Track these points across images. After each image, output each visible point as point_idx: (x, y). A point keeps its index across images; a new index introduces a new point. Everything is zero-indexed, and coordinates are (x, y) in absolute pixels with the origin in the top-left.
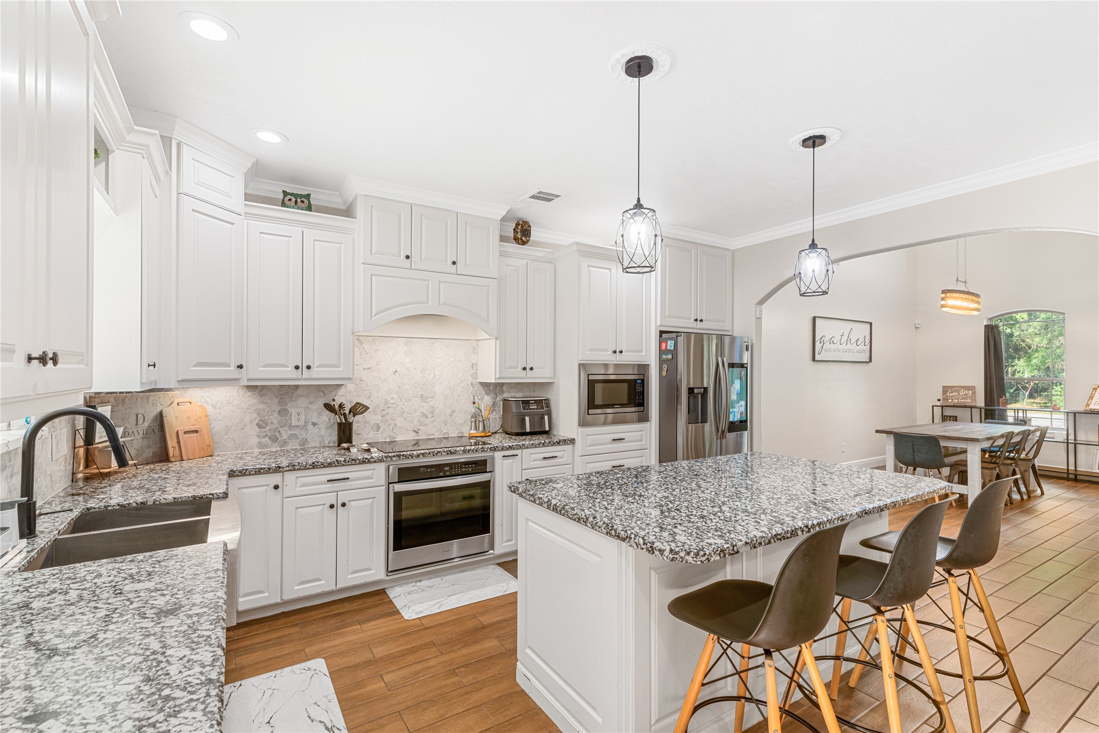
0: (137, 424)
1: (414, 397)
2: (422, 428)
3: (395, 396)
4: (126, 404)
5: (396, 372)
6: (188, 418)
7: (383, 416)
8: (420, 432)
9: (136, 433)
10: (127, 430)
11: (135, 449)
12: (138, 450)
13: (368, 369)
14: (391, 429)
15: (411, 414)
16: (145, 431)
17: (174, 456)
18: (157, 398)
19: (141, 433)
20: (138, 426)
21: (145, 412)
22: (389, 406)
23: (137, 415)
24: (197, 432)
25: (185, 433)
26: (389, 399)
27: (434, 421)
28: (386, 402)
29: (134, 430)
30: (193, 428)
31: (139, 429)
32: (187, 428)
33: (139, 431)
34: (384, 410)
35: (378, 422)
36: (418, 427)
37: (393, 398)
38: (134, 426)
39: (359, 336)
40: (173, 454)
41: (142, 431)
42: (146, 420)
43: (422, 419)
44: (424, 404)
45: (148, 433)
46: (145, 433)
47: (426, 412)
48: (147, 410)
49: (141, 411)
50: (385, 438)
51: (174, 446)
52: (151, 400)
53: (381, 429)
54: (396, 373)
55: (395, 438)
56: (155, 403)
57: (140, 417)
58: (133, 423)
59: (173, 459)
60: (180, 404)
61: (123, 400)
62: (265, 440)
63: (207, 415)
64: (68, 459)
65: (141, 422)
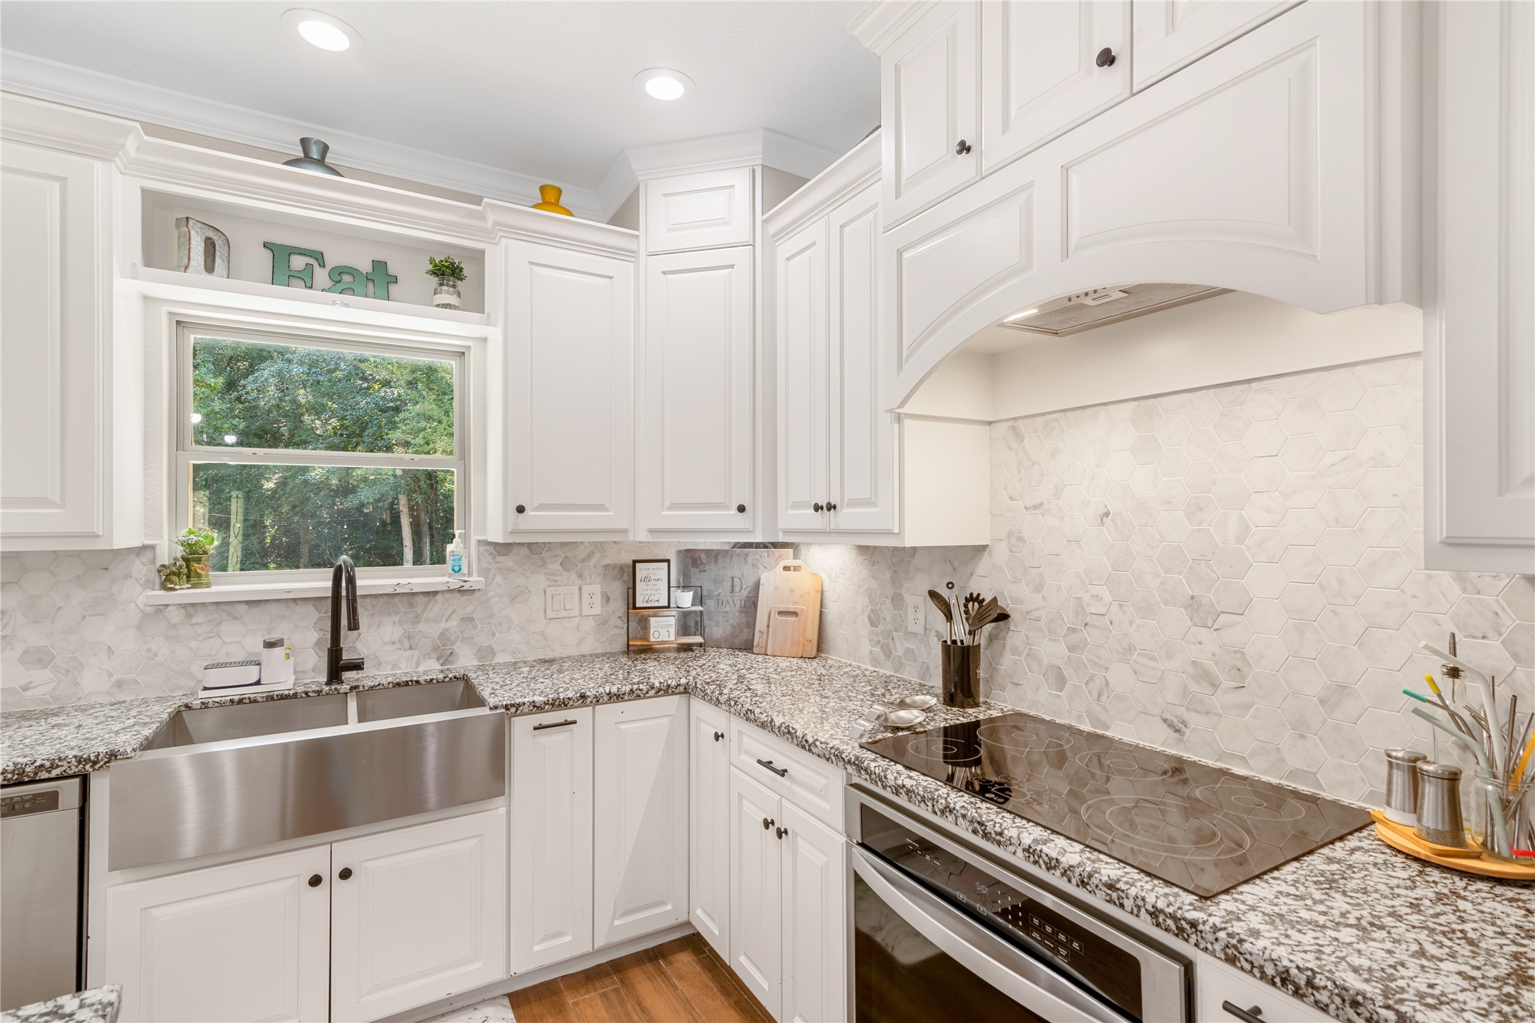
0: (732, 592)
1: (1166, 603)
2: (1194, 719)
3: (1105, 593)
4: (719, 562)
5: (1107, 514)
6: (792, 591)
7: (1072, 649)
8: (1188, 732)
9: (731, 602)
10: (721, 597)
11: (730, 625)
12: (734, 627)
13: (1035, 507)
14: (1095, 694)
15: (1153, 659)
16: (743, 602)
17: (758, 645)
18: (758, 557)
19: (738, 604)
20: (734, 594)
21: (742, 575)
22: (1088, 620)
23: (733, 578)
24: (795, 614)
25: (780, 613)
26: (1087, 598)
27: (1247, 707)
28: (1080, 609)
29: (728, 598)
30: (791, 608)
31: (736, 599)
32: (783, 607)
33: (735, 601)
34: (1074, 630)
35: (1059, 663)
36: (1181, 711)
37: (1097, 598)
38: (729, 593)
39: (1016, 419)
40: (758, 642)
41: (739, 602)
42: (744, 586)
43: (1193, 687)
44: (1203, 634)
45: (747, 606)
46: (743, 605)
47: (1210, 664)
48: (745, 574)
49: (737, 573)
50: (1079, 717)
51: (762, 631)
52: (750, 559)
53: (1068, 686)
54: (1107, 520)
55: (1107, 728)
56: (753, 565)
57: (737, 581)
58: (728, 588)
59: (755, 650)
60: (786, 568)
61: (716, 557)
62: (877, 650)
63: (820, 589)
64: (614, 621)
65: (737, 588)
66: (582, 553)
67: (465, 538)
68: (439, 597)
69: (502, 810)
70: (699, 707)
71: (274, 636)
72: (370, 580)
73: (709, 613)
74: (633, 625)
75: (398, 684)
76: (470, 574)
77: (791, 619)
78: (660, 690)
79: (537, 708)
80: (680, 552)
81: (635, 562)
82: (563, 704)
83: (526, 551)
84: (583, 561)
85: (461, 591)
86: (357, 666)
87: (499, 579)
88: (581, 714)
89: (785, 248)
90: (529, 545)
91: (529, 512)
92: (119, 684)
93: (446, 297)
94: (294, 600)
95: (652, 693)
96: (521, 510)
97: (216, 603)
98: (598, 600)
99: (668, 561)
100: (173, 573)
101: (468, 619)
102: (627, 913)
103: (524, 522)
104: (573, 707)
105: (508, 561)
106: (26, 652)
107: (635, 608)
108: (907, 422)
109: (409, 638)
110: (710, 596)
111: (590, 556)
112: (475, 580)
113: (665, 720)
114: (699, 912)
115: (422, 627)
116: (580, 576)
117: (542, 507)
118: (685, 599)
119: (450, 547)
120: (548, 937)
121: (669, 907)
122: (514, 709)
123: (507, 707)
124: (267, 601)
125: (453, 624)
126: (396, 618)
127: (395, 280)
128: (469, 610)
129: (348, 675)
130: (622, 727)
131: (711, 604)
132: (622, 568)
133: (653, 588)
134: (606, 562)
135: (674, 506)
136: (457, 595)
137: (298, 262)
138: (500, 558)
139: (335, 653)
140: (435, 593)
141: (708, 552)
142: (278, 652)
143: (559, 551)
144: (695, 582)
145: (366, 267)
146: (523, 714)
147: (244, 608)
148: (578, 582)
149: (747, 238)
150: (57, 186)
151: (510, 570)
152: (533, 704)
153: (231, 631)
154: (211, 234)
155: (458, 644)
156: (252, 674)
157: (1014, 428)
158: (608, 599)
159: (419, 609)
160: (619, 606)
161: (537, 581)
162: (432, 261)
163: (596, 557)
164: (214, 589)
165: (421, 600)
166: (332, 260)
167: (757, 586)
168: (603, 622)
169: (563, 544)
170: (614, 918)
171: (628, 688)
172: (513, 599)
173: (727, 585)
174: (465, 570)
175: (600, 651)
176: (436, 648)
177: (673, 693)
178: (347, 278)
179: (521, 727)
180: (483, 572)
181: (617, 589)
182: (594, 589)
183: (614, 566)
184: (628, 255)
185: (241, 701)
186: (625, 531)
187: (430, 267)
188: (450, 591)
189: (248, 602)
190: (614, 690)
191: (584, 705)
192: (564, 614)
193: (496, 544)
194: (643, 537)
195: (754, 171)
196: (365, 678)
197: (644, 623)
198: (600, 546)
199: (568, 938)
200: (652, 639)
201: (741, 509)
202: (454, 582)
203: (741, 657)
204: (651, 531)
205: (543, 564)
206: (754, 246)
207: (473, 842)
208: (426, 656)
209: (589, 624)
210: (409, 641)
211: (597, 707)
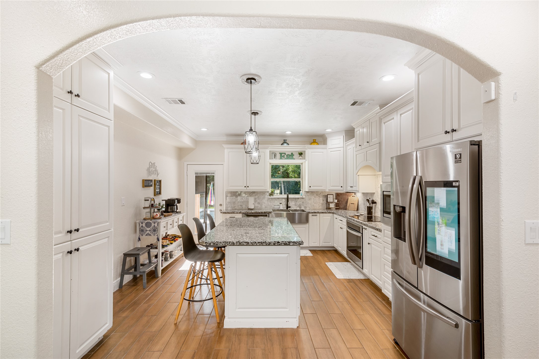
6: (354, 200)
12: (344, 206)
18: (349, 194)
24: (353, 204)
25: (351, 204)
30: (353, 203)
32: (352, 203)
33: (344, 202)
39: (377, 175)
45: (346, 203)
51: (348, 206)
56: (347, 196)
57: (345, 198)
58: (343, 200)
59: (347, 209)
60: (353, 196)
61: (341, 194)
62: (364, 209)
63: (358, 200)
64: (324, 204)
65: (345, 200)
66: (319, 193)
67: (302, 190)
68: (299, 199)
69: (308, 225)
70: (335, 215)
71: (281, 203)
72: (291, 196)
73: (340, 203)
74: (327, 205)
75: (295, 210)
76: (303, 196)
77: (353, 205)
78: (329, 212)
79: (312, 213)
80: (336, 193)
81: (328, 195)
82: (315, 213)
83: (311, 193)
84: (319, 194)
85: (302, 198)
86: (290, 207)
87: (307, 197)
88: (318, 214)
89: (348, 148)
90: (311, 192)
91: (311, 187)
92: (266, 207)
93: (301, 158)
94: (282, 198)
95: (328, 213)
96: (310, 187)
97: (274, 198)
98: (322, 201)
99: (333, 195)
100: (271, 194)
101: (303, 202)
102: (324, 243)
103: (311, 188)
104: (317, 213)
105: (308, 194)
106: (258, 203)
107: (328, 202)
108: (359, 176)
109: (295, 204)
110: (340, 201)
111: (321, 193)
112: (304, 197)
113: (330, 217)
114: (335, 244)
115: (297, 203)
116: (319, 197)
117: (313, 186)
118: (336, 201)
119: (301, 192)
120: (314, 243)
121: (331, 244)
122: (309, 213)
123: (308, 212)
124: (280, 198)
125: (301, 203)
126: (294, 201)
127: (294, 155)
128: (303, 201)
129: (289, 208)
130: (324, 217)
131: (341, 202)
132: (326, 196)
133: (330, 199)
134: (323, 195)
135: (332, 186)
136: (302, 199)
137: (283, 155)
138: (307, 194)
139: (287, 205)
140: (299, 198)
141: (340, 193)
142: (281, 204)
143: (316, 193)
144: (338, 198)
145: (290, 154)
146: (310, 213)
147: (277, 199)
148: (319, 198)
149: (343, 146)
150: (264, 153)
151: (309, 195)
152: (312, 212)
153: (276, 202)
154: (275, 154)
155: (302, 206)
156: (278, 207)
157: (377, 176)
158: (323, 200)
159: (297, 200)
160: (325, 202)
161: (313, 197)
162: (299, 153)
163: (322, 194)
164: (274, 196)
165: (297, 199)
166: (286, 154)
167: (348, 199)
168: (323, 204)
169: (316, 192)
170: (322, 243)
171: (324, 212)
172: (309, 200)
173: (343, 199)
174: (303, 195)
175: (322, 208)
176: (299, 206)
177: (331, 213)
178: (288, 156)
179: (310, 215)
180: (305, 196)
181: (325, 199)
182: (321, 199)
183: (324, 195)
184: (326, 148)
185: (278, 210)
186: (325, 190)
187: (298, 153)
188: (301, 198)
189: (278, 198)
190: (322, 212)
191: (318, 213)
192: (317, 202)
193: (307, 191)
194: (328, 191)
195: (344, 136)
196: (291, 209)
197: (329, 205)
198: (322, 192)
199: (316, 244)
200: (330, 207)
201: (342, 187)
202: (301, 197)
203: (345, 211)
204: (329, 190)
205: (314, 195)
206: (344, 147)
207: (305, 228)
208: (298, 207)
209: (320, 204)
210: (295, 205)
211: (320, 214)
